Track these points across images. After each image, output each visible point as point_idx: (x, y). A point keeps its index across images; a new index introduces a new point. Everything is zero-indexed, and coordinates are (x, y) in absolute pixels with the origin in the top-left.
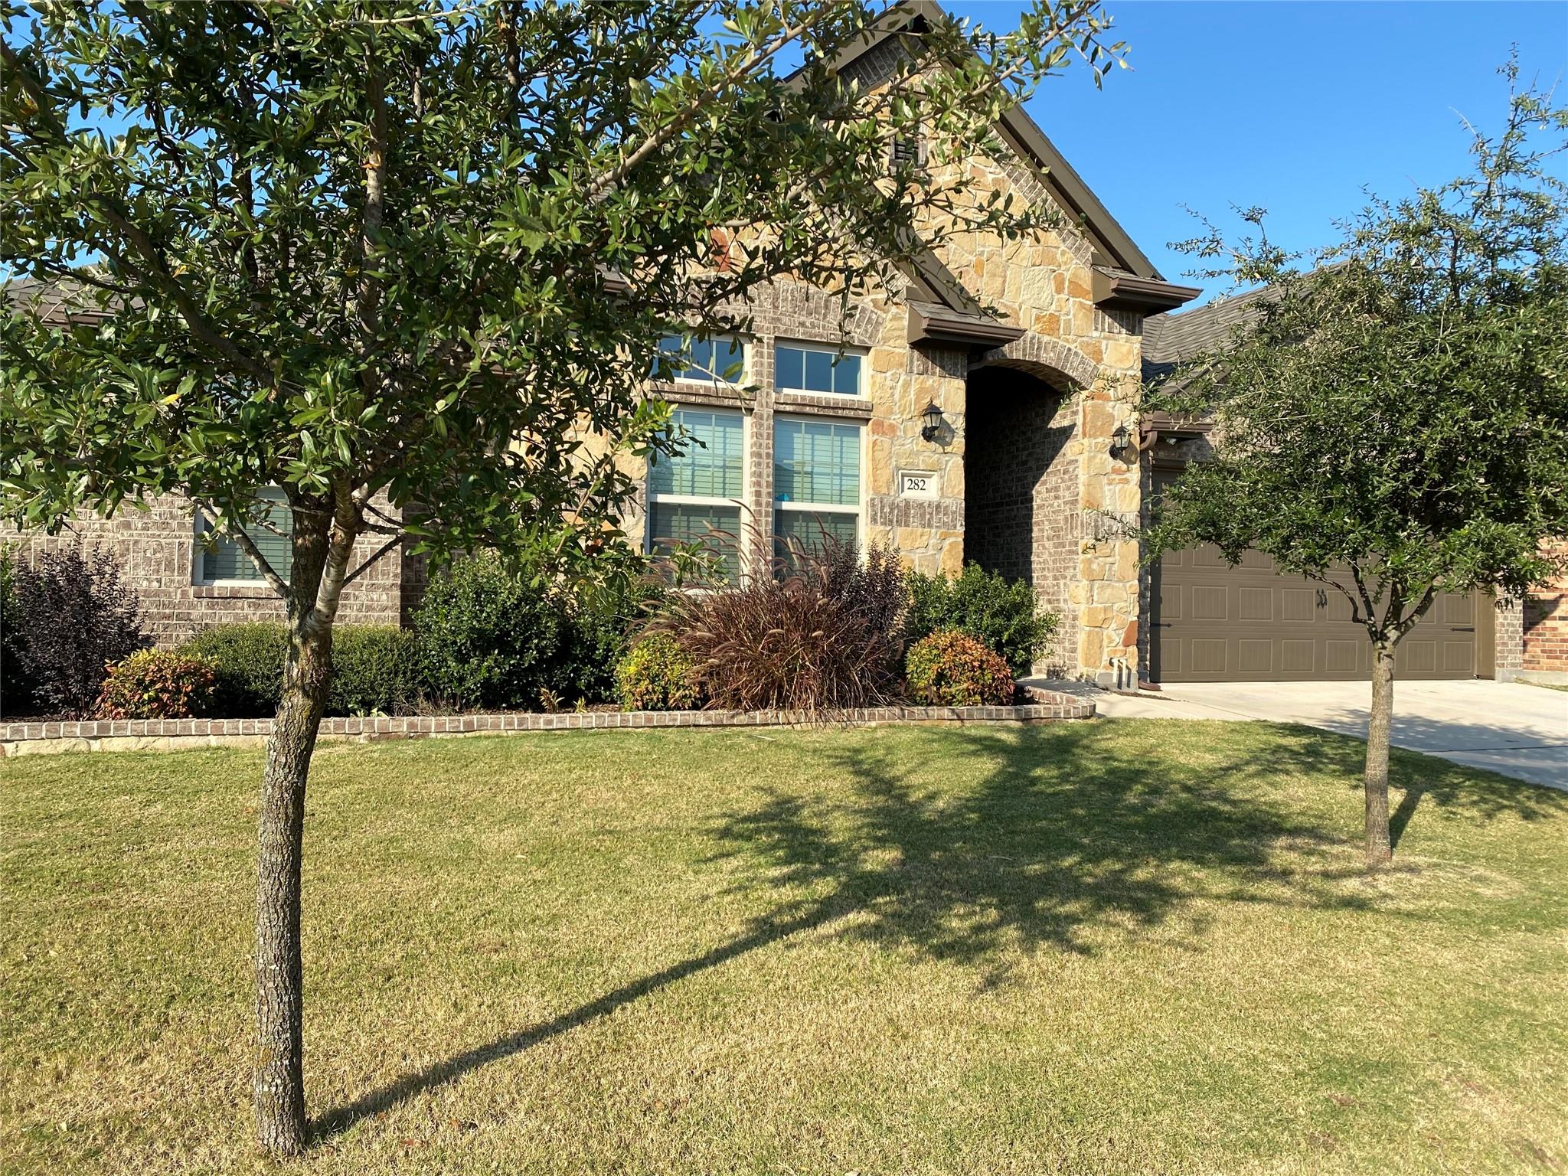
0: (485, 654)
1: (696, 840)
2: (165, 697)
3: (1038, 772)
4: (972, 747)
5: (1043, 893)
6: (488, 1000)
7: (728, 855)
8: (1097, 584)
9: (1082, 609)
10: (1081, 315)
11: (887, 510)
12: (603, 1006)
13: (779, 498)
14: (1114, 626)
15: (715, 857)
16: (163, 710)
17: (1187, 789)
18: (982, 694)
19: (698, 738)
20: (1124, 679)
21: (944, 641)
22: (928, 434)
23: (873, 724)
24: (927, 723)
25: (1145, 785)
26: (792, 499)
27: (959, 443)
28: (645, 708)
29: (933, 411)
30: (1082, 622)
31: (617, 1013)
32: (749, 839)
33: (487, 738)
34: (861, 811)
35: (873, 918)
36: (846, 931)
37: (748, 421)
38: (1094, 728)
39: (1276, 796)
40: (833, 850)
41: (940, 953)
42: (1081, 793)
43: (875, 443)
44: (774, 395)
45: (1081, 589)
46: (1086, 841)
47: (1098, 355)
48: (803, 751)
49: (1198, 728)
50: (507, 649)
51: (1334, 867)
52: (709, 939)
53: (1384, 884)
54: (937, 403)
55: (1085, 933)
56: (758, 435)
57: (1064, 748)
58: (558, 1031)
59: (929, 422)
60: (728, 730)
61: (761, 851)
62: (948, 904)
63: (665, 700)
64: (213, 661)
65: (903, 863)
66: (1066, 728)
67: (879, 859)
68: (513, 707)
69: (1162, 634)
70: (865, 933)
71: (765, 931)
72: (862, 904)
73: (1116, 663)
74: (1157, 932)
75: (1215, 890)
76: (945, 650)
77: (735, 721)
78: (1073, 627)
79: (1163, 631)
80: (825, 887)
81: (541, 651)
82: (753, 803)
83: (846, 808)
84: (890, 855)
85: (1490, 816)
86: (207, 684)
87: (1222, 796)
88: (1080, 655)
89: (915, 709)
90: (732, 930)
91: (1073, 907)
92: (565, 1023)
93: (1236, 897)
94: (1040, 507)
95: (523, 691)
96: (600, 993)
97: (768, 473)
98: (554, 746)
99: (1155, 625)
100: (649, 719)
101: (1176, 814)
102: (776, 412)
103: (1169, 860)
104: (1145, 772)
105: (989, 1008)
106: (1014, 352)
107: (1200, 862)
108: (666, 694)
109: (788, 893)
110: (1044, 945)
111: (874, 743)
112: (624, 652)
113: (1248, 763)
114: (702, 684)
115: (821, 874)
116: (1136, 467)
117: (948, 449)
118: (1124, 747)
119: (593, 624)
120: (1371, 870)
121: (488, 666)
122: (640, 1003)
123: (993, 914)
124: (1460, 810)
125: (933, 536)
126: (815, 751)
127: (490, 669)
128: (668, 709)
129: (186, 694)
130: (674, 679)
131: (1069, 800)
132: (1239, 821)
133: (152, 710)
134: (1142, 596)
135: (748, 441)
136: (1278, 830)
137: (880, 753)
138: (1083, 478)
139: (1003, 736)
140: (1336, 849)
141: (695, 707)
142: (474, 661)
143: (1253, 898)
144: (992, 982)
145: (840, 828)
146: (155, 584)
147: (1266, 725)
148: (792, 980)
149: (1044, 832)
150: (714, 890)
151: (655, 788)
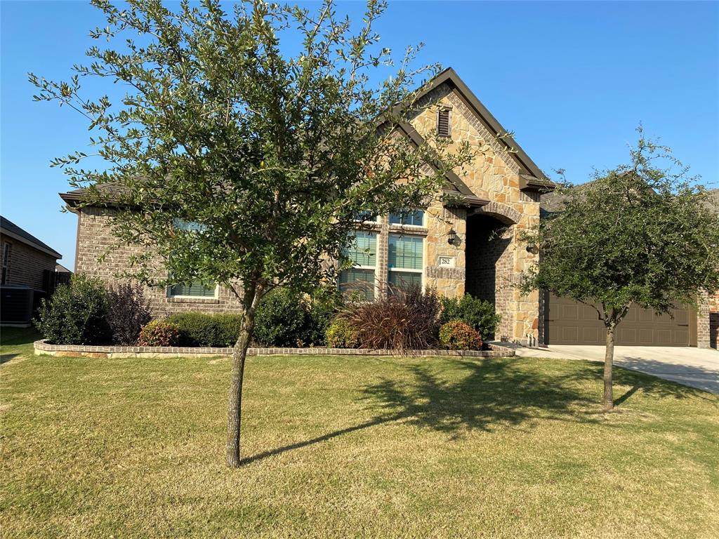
0: (277, 325)
1: (355, 394)
2: (162, 338)
3: (487, 375)
4: (463, 366)
5: (478, 414)
6: (288, 435)
7: (366, 398)
8: (521, 303)
9: (515, 313)
10: (514, 194)
11: (433, 271)
12: (325, 438)
13: (390, 266)
14: (528, 320)
15: (362, 399)
16: (161, 344)
17: (545, 383)
18: (469, 346)
19: (356, 359)
20: (532, 342)
21: (454, 324)
22: (450, 242)
23: (425, 356)
24: (447, 357)
25: (528, 381)
26: (395, 267)
27: (463, 245)
28: (336, 347)
29: (452, 232)
30: (515, 318)
31: (329, 440)
32: (375, 394)
33: (278, 356)
34: (416, 386)
35: (416, 419)
36: (406, 422)
37: (378, 236)
38: (514, 361)
39: (580, 387)
40: (405, 398)
41: (438, 429)
42: (502, 383)
43: (429, 245)
44: (388, 226)
45: (514, 305)
46: (499, 399)
47: (521, 210)
48: (397, 365)
49: (556, 362)
50: (285, 324)
51: (590, 410)
52: (359, 421)
53: (607, 416)
54: (454, 229)
55: (490, 426)
56: (382, 242)
57: (500, 367)
58: (311, 443)
59: (451, 237)
60: (368, 357)
61: (378, 397)
62: (444, 416)
63: (344, 344)
64: (178, 326)
65: (430, 403)
66: (502, 360)
67: (421, 401)
68: (286, 346)
69: (550, 324)
70: (412, 422)
71: (378, 420)
72: (413, 414)
73: (529, 336)
74: (517, 427)
75: (542, 416)
76: (454, 328)
77: (371, 353)
78: (511, 320)
79: (550, 323)
80: (400, 409)
81: (298, 324)
82: (377, 382)
83: (411, 385)
84: (426, 400)
85: (662, 396)
86: (176, 335)
87: (558, 386)
88: (514, 332)
89: (442, 351)
90: (367, 420)
91: (489, 419)
92: (312, 442)
93: (549, 418)
94: (498, 271)
95: (290, 340)
96: (323, 435)
97: (386, 256)
98: (303, 360)
99: (547, 320)
100: (338, 351)
101: (537, 392)
102: (389, 232)
103: (529, 406)
104: (529, 377)
105: (452, 445)
106: (486, 209)
107: (541, 407)
108: (344, 342)
109: (387, 410)
110: (475, 428)
111: (425, 363)
112: (329, 326)
113: (573, 375)
114: (358, 339)
115: (400, 405)
116: (537, 255)
117: (459, 248)
118: (524, 367)
119: (317, 314)
120: (604, 412)
121: (278, 330)
122: (337, 438)
123: (459, 419)
124: (652, 394)
125: (452, 282)
126: (401, 365)
127: (278, 331)
128: (345, 348)
129: (169, 338)
130: (348, 336)
131: (496, 386)
132: (561, 395)
133: (157, 343)
134: (540, 308)
135: (378, 244)
136: (575, 398)
137: (426, 367)
138: (515, 260)
139: (476, 362)
140: (595, 405)
141: (355, 347)
142: (273, 328)
143: (556, 419)
144: (454, 438)
145: (408, 391)
146: (153, 297)
147: (586, 362)
148: (387, 434)
149: (485, 395)
150: (361, 408)
151: (341, 376)
